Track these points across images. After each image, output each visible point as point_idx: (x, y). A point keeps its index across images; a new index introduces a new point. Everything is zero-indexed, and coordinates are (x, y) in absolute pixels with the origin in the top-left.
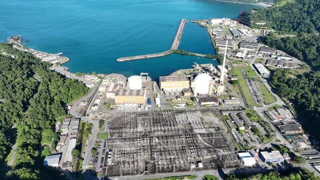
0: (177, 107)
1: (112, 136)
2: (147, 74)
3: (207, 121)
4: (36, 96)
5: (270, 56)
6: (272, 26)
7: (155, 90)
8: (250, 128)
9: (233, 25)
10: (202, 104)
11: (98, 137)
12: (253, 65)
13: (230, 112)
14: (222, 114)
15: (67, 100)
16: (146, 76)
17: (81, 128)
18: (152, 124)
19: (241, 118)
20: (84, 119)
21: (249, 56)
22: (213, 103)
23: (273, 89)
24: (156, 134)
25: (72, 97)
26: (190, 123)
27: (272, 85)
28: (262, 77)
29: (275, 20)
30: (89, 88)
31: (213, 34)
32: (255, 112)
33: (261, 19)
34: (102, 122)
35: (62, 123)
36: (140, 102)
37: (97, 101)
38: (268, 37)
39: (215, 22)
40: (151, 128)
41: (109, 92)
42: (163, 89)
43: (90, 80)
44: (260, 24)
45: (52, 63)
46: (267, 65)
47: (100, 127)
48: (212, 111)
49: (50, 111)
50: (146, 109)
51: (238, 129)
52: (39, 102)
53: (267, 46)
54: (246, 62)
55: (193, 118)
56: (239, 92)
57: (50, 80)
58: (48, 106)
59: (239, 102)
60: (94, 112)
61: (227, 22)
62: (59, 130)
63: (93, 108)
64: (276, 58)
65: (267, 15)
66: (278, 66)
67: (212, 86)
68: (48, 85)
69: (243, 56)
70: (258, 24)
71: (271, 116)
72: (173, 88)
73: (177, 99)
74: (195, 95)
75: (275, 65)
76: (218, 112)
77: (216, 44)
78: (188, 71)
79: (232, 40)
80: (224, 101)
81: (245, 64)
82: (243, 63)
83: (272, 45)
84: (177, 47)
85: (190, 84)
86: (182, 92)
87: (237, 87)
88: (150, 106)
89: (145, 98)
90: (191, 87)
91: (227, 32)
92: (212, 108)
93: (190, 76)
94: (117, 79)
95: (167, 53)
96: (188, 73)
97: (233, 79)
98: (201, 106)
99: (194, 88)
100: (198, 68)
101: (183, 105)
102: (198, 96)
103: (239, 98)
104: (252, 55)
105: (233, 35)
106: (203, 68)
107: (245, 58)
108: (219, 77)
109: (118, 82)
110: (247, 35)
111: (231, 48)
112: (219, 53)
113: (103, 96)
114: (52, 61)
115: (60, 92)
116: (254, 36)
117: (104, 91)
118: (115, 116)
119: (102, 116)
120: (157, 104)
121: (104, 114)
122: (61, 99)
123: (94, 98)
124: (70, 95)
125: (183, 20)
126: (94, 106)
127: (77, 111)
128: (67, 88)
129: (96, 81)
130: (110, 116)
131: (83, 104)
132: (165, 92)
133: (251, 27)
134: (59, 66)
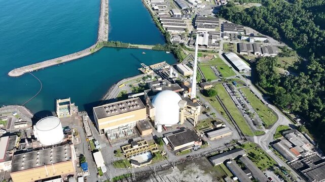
0: (136, 166)
5: (240, 37)
7: (89, 134)
10: (176, 148)
12: (223, 55)
13: (224, 158)
14: (213, 165)
19: (245, 169)
21: (214, 41)
22: (192, 143)
23: (264, 95)
27: (261, 88)
28: (243, 76)
31: (153, 9)
36: (66, 172)
42: (103, 130)
46: (241, 53)
48: (197, 161)
53: (229, 22)
54: (213, 52)
59: (230, 133)
64: (248, 41)
66: (255, 53)
67: (184, 111)
69: (206, 44)
71: (285, 151)
72: (121, 125)
73: (132, 147)
74: (160, 130)
75: (252, 53)
76: (205, 160)
77: (163, 26)
78: (135, 81)
79: (182, 16)
80: (207, 136)
81: (212, 54)
82: (209, 54)
83: (236, 20)
84: (107, 35)
85: (148, 112)
86: (136, 127)
87: (216, 102)
88: (86, 174)
89: (75, 158)
90: (149, 117)
91: (171, 3)
92: (194, 153)
93: (142, 94)
94: (13, 118)
95: (94, 49)
96: (136, 85)
97: (206, 88)
98: (175, 153)
99: (154, 117)
100: (149, 74)
102: (165, 132)
103: (227, 123)
104: (216, 38)
105: (181, 8)
106: (156, 71)
107: (210, 44)
108: (187, 89)
109: (16, 127)
110: (198, 6)
111: (185, 29)
112: (172, 40)
116: (207, 7)
120: (99, 167)
132: (108, 135)
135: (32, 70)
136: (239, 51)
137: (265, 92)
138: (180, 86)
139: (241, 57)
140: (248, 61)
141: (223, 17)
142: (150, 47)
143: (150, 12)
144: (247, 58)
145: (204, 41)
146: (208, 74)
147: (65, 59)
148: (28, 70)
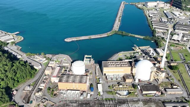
0: (119, 96)
2: (91, 56)
7: (97, 75)
9: (167, 7)
10: (144, 92)
13: (173, 105)
15: (14, 84)
20: (27, 106)
21: (185, 39)
22: (155, 92)
25: (18, 81)
30: (36, 70)
31: (149, 16)
36: (83, 89)
37: (42, 86)
39: (151, 4)
41: (54, 77)
42: (105, 74)
43: (38, 61)
45: (8, 42)
48: (155, 102)
50: (89, 97)
54: (183, 45)
56: (180, 80)
59: (182, 92)
60: (37, 98)
61: (161, 4)
63: (37, 94)
67: (153, 73)
69: (179, 40)
72: (115, 74)
73: (119, 86)
74: (137, 81)
76: (160, 103)
77: (153, 26)
78: (128, 54)
79: (167, 22)
80: (166, 91)
81: (182, 47)
82: (180, 46)
84: (118, 28)
85: (132, 70)
86: (124, 77)
87: (177, 74)
88: (92, 93)
89: (88, 84)
90: (132, 73)
91: (162, 14)
92: (154, 98)
93: (131, 60)
94: (63, 60)
95: (109, 34)
96: (129, 55)
97: (172, 64)
98: (143, 95)
99: (135, 73)
100: (137, 51)
101: (125, 93)
102: (139, 83)
103: (181, 86)
104: (187, 37)
105: (167, 17)
106: (142, 51)
107: (182, 40)
108: (159, 62)
109: (64, 64)
110: (180, 17)
111: (167, 30)
112: (157, 35)
113: (48, 80)
114: (8, 40)
115: (7, 76)
116: (186, 19)
117: (50, 74)
118: (57, 104)
119: (45, 104)
120: (99, 91)
121: (47, 102)
122: (8, 84)
123: (39, 82)
124: (16, 79)
125: (123, 2)
126: (38, 92)
127: (21, 97)
128: (15, 72)
129: (44, 63)
130: (52, 104)
131: (29, 89)
132: (107, 77)
133: (183, 10)
134: (14, 45)
135: (76, 40)
138: (155, 60)
142: (142, 37)
143: (147, 18)
145: (178, 38)
146: (175, 56)
147: (93, 37)
148: (74, 39)
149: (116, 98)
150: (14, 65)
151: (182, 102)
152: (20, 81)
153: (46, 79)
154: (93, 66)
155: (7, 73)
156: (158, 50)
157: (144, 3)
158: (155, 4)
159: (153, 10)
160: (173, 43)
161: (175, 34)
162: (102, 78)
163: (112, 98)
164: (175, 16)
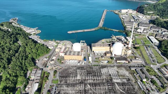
0: (102, 63)
1: (61, 82)
2: (84, 41)
3: (122, 74)
4: (17, 54)
5: (158, 32)
6: (157, 14)
7: (89, 51)
8: (150, 80)
9: (134, 13)
10: (118, 61)
11: (52, 82)
12: (148, 37)
13: (136, 68)
14: (131, 69)
15: (36, 56)
16: (84, 42)
17: (42, 76)
18: (86, 75)
19: (143, 73)
20: (45, 69)
21: (145, 31)
22: (124, 61)
23: (162, 53)
24: (88, 82)
25: (39, 55)
26: (110, 75)
27: (161, 50)
28: (154, 45)
29: (159, 11)
30: (50, 49)
31: (122, 18)
32: (151, 68)
33: (150, 10)
34: (55, 72)
35: (31, 72)
36: (79, 60)
37: (54, 58)
38: (156, 20)
39: (124, 11)
40: (85, 78)
41: (61, 52)
42: (93, 51)
43: (51, 44)
44: (150, 13)
45: (31, 33)
46: (156, 37)
47: (54, 75)
48: (124, 67)
49: (25, 64)
50: (83, 64)
51: (142, 81)
52: (18, 58)
53: (155, 26)
54: (143, 35)
55: (112, 71)
56: (141, 54)
57: (27, 45)
58: (23, 61)
59: (141, 61)
60: (51, 65)
61: (131, 11)
62: (29, 77)
63: (51, 62)
64: (162, 33)
65: (154, 8)
66: (164, 38)
67: (124, 50)
68: (25, 48)
69: (141, 32)
70: (149, 12)
71: (163, 72)
72: (100, 51)
73: (102, 58)
74: (113, 55)
75: (162, 38)
76: (128, 67)
77: (125, 24)
78: (108, 40)
80: (131, 60)
81: (143, 36)
82: (142, 36)
83: (159, 25)
84: (102, 25)
85: (110, 49)
86: (105, 53)
87: (139, 51)
88: (85, 62)
89: (83, 57)
90: (110, 51)
91: (131, 17)
92: (124, 64)
93: (110, 43)
94: (67, 44)
95: (96, 29)
96: (108, 41)
97: (136, 46)
98: (117, 63)
99: (112, 51)
100: (114, 39)
101: (106, 62)
102: (115, 56)
103: (141, 58)
104: (146, 31)
105: (134, 19)
106: (118, 38)
107: (143, 32)
108: (128, 44)
109: (67, 46)
110: (143, 19)
112: (127, 29)
113: (58, 55)
114: (31, 32)
115: (32, 52)
116: (146, 20)
117: (59, 51)
118: (64, 68)
119: (56, 68)
120: (89, 61)
121: (57, 67)
122: (33, 56)
123: (52, 56)
124: (38, 54)
125: (105, 10)
126: (52, 61)
127: (41, 64)
128: (37, 49)
129: (55, 45)
130: (61, 67)
131: (46, 59)
132: (95, 53)
133: (145, 15)
134: (35, 35)
135: (75, 32)
136: (156, 36)
137: (163, 52)
138: (126, 43)
139: (156, 39)
140: (159, 40)
141: (153, 24)
142: (117, 31)
143: (121, 19)
144: (158, 39)
146: (138, 41)
148: (74, 32)
149: (100, 65)
150: (36, 46)
151: (141, 67)
152: (40, 55)
153: (56, 54)
154: (86, 47)
155: (33, 50)
156: (127, 38)
157: (119, 10)
158: (126, 11)
159: (125, 15)
160: (137, 34)
161: (139, 29)
162: (92, 54)
163: (98, 64)
164: (139, 18)
